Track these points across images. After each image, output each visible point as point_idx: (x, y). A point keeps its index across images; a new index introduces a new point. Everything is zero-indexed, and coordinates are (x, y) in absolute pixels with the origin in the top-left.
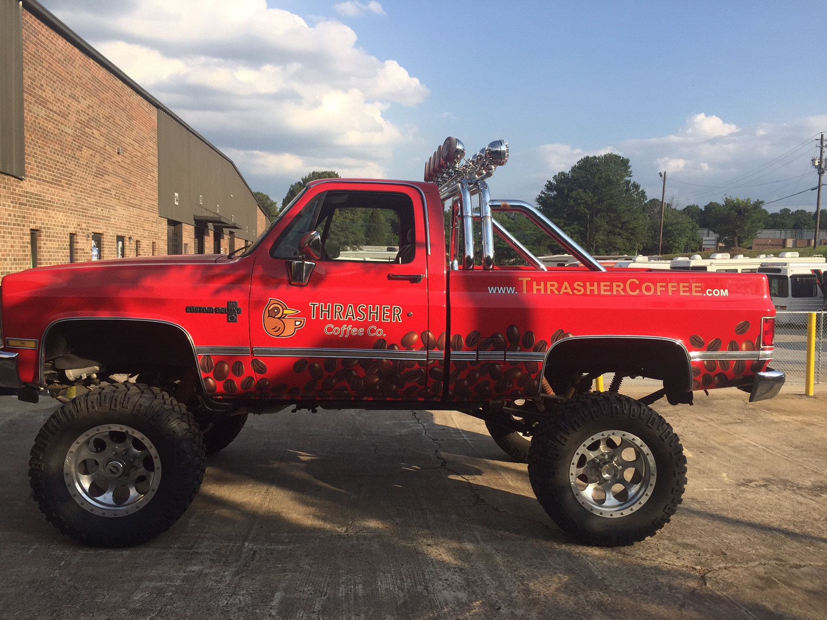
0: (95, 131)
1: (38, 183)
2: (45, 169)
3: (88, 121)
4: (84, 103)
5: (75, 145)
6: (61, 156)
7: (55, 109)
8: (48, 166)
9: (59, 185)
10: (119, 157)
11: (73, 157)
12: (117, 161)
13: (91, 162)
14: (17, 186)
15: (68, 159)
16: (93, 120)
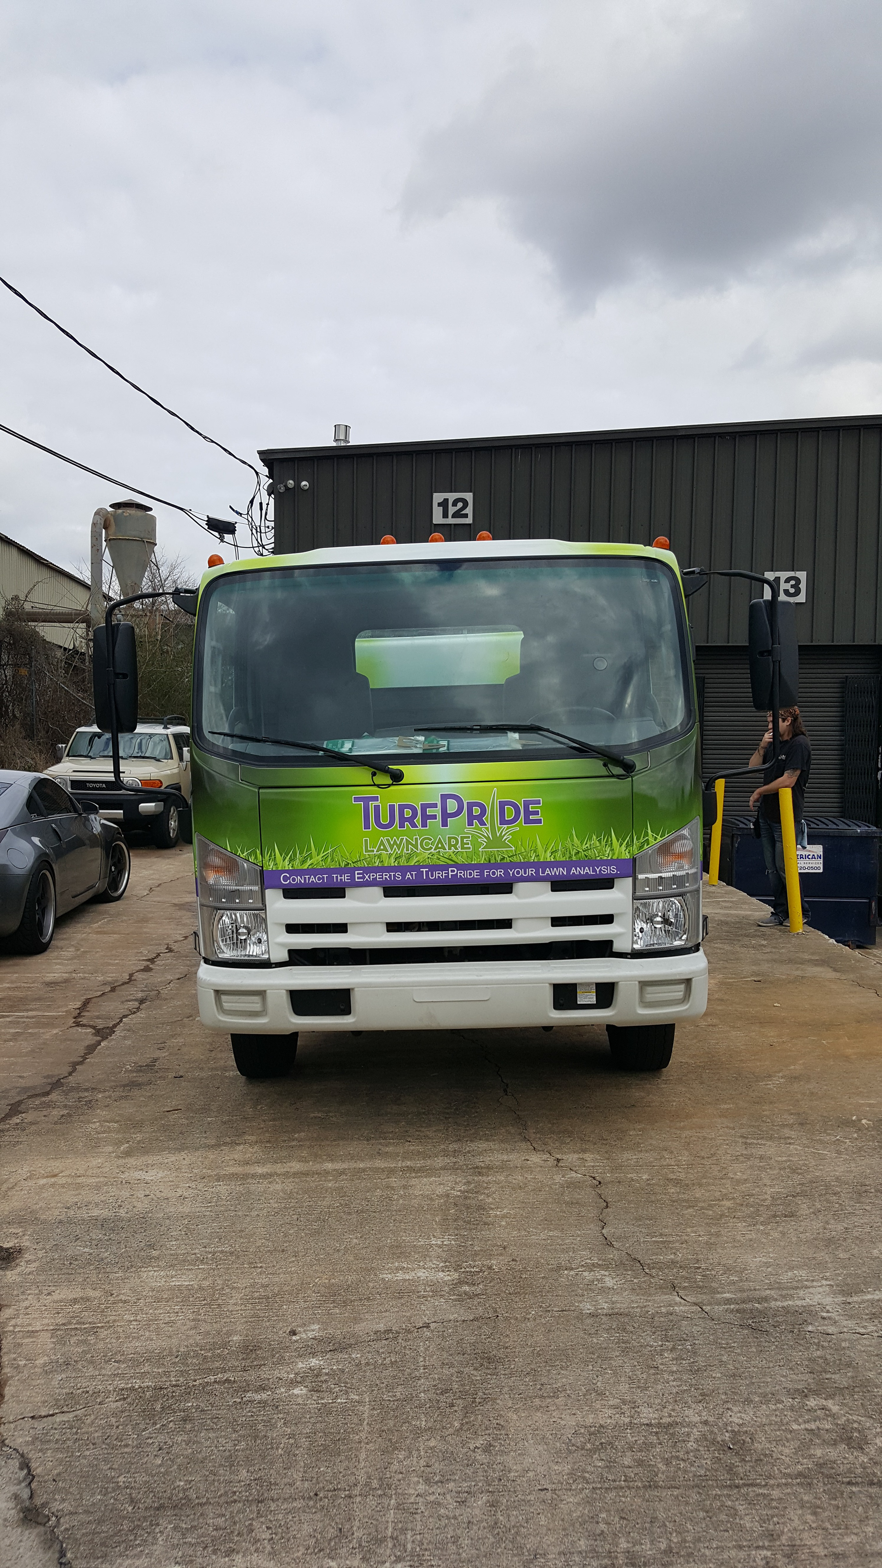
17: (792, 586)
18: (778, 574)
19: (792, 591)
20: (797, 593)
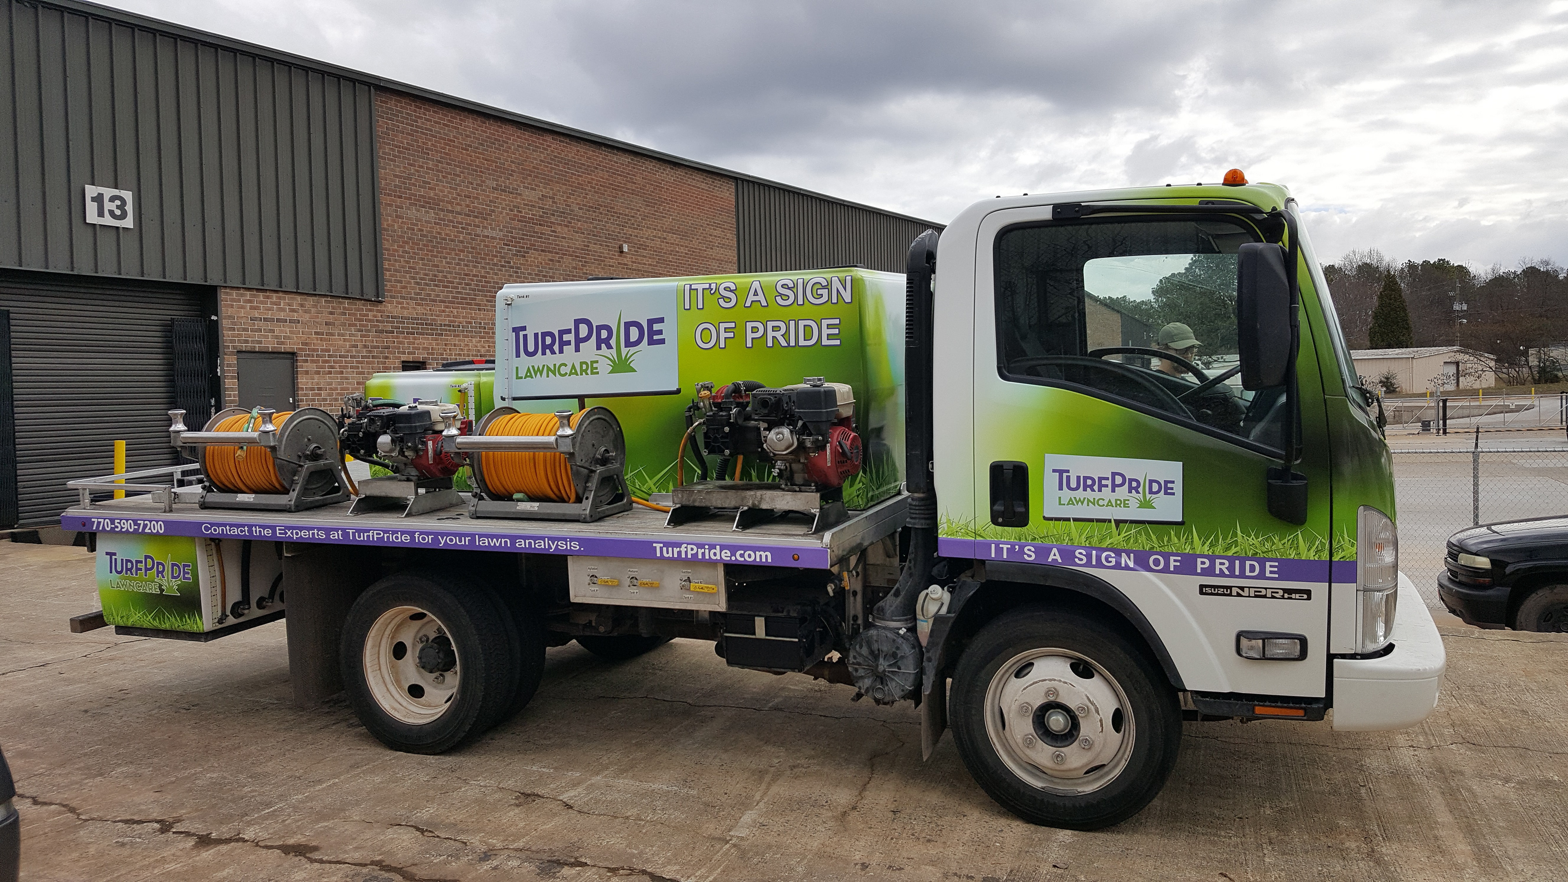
0: (559, 229)
1: (419, 304)
2: (436, 285)
3: (541, 216)
4: (530, 195)
5: (510, 250)
6: (475, 267)
7: (458, 208)
8: (440, 281)
9: (467, 304)
10: (626, 257)
11: (502, 266)
12: (619, 263)
13: (550, 269)
14: (371, 310)
15: (491, 269)
16: (553, 215)
17: (118, 207)
18: (101, 190)
19: (118, 212)
20: (123, 216)
